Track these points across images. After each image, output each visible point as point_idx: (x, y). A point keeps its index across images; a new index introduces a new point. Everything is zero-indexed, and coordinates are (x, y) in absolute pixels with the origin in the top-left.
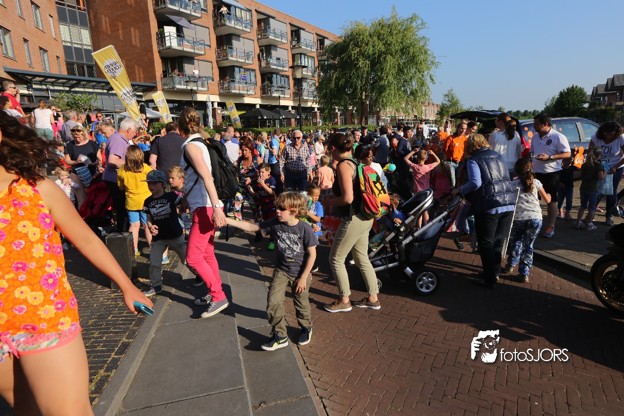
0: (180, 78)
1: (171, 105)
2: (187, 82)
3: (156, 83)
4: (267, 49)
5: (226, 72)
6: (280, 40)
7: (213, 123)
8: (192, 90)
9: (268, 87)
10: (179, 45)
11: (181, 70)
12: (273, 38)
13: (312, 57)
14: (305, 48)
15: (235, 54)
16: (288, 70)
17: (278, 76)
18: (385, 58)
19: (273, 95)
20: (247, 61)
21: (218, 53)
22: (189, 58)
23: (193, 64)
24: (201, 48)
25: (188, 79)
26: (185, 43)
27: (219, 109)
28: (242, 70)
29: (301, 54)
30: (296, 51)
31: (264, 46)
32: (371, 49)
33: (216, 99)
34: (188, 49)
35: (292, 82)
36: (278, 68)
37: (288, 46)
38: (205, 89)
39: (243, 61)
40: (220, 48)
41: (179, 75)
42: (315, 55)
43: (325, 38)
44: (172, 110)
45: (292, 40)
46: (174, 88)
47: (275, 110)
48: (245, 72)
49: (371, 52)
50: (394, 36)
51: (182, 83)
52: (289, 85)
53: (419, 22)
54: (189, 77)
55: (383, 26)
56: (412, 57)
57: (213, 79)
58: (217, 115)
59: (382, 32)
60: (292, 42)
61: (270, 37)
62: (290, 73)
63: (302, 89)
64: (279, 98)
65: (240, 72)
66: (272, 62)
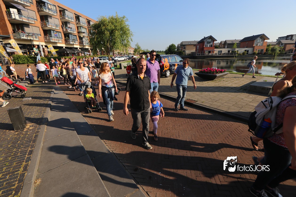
0: (23, 34)
1: (20, 46)
2: (28, 36)
3: (9, 35)
4: (65, 24)
5: (47, 32)
6: (71, 20)
7: (44, 54)
8: (31, 40)
9: (68, 40)
10: (20, 18)
11: (23, 30)
12: (68, 19)
13: (86, 28)
14: (82, 24)
15: (50, 24)
16: (76, 33)
18: (115, 31)
19: (71, 43)
20: (57, 28)
21: (42, 23)
22: (27, 25)
23: (29, 27)
24: (32, 20)
25: (27, 34)
26: (23, 17)
27: (46, 48)
29: (81, 27)
30: (78, 25)
31: (64, 22)
32: (109, 27)
33: (44, 44)
34: (25, 20)
35: (78, 38)
36: (72, 32)
37: (75, 23)
38: (37, 39)
39: (55, 28)
40: (42, 21)
41: (22, 32)
42: (87, 27)
43: (90, 21)
44: (20, 48)
45: (76, 20)
46: (20, 38)
47: (72, 49)
48: (56, 32)
49: (109, 29)
50: (117, 23)
51: (25, 36)
52: (77, 39)
53: (126, 19)
54: (28, 33)
55: (113, 19)
56: (124, 32)
57: (41, 36)
58: (45, 51)
59: (113, 21)
60: (76, 21)
61: (66, 18)
62: (77, 34)
63: (82, 41)
64: (73, 44)
65: (54, 33)
66: (68, 29)
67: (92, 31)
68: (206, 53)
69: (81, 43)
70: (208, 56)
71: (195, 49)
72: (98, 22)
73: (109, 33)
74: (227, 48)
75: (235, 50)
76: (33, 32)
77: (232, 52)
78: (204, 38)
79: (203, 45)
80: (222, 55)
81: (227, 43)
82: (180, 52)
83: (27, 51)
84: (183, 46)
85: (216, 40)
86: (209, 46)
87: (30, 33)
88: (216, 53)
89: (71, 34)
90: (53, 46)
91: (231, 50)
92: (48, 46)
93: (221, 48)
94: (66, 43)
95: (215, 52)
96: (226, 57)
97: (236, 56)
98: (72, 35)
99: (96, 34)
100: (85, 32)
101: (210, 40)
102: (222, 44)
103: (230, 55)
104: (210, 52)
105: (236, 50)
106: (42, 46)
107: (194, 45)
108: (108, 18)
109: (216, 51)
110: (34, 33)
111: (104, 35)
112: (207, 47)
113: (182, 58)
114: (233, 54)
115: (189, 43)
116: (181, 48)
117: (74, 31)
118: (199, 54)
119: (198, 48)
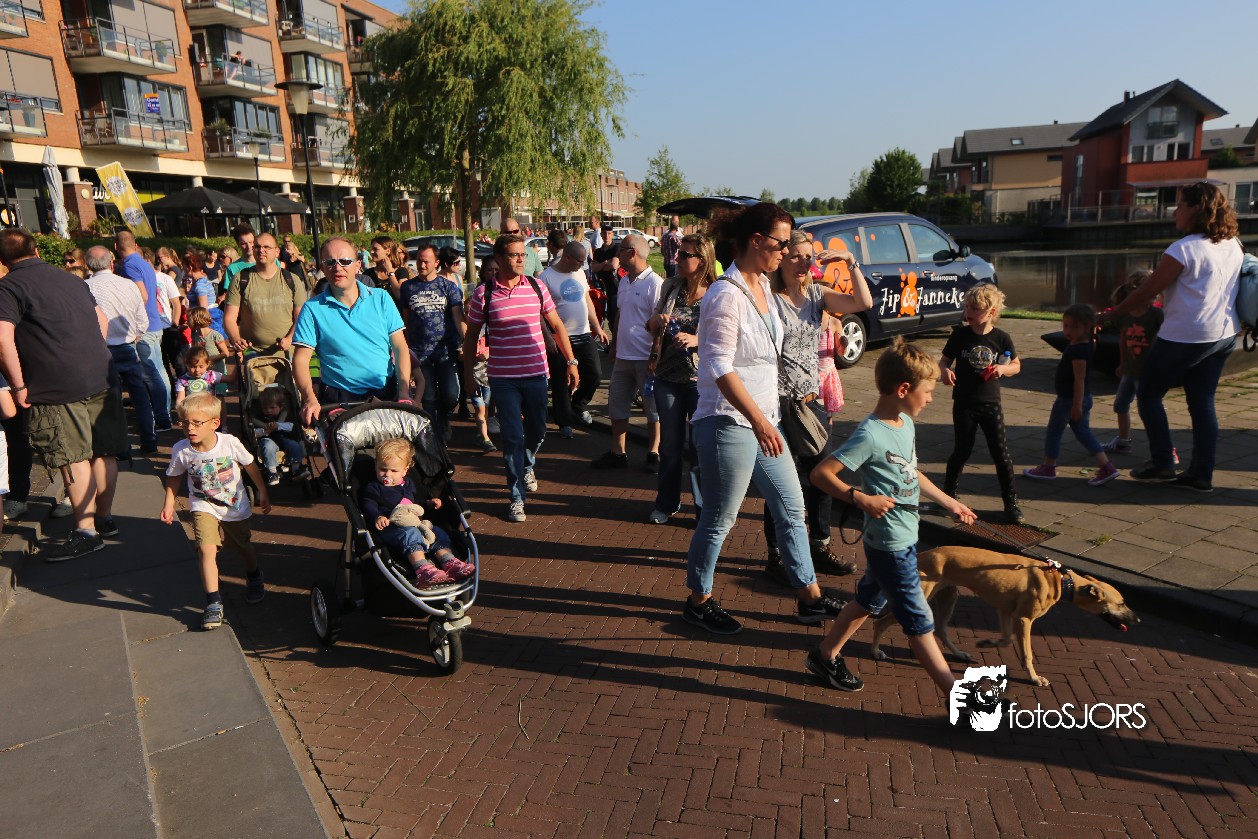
4: (212, 36)
5: (99, 90)
6: (248, 15)
7: (70, 222)
9: (224, 133)
12: (228, 8)
13: (337, 63)
14: (317, 39)
15: (120, 41)
16: (273, 91)
18: (508, 72)
19: (239, 154)
20: (158, 64)
21: (69, 36)
24: (14, 17)
27: (87, 188)
28: (146, 86)
29: (306, 54)
30: (292, 46)
31: (205, 27)
32: (475, 50)
33: (74, 159)
35: (287, 124)
36: (249, 86)
37: (271, 33)
38: (37, 131)
39: (147, 62)
40: (74, 23)
42: (342, 58)
43: (365, 18)
45: (282, 17)
47: (245, 192)
48: (155, 92)
52: (279, 129)
58: (80, 204)
60: (278, 23)
62: (278, 98)
63: (314, 141)
64: (255, 162)
65: (140, 91)
66: (231, 71)
67: (371, 78)
68: (1146, 203)
70: (1156, 220)
71: (1058, 181)
72: (408, 23)
78: (1121, 99)
79: (1121, 151)
82: (954, 203)
84: (974, 158)
85: (1219, 112)
86: (1160, 152)
89: (246, 101)
90: (130, 175)
92: (99, 169)
94: (213, 154)
98: (250, 107)
99: (395, 98)
101: (1171, 115)
104: (1167, 196)
106: (62, 169)
107: (1053, 154)
110: (23, 91)
111: (442, 99)
112: (1150, 161)
115: (1015, 142)
116: (959, 176)
117: (262, 83)
118: (1085, 210)
119: (1080, 174)
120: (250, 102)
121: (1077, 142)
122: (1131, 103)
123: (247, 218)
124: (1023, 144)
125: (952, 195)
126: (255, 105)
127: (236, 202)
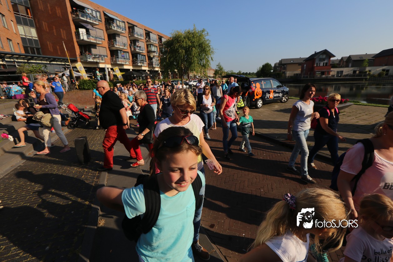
0: (90, 56)
1: (86, 69)
2: (94, 58)
3: (77, 58)
4: (134, 42)
5: (114, 53)
6: (140, 38)
7: (109, 78)
8: (97, 62)
9: (136, 61)
10: (88, 38)
11: (90, 52)
12: (137, 36)
14: (153, 42)
15: (118, 44)
16: (145, 52)
17: (140, 55)
18: (192, 49)
19: (138, 65)
21: (109, 43)
22: (94, 46)
23: (96, 48)
24: (100, 40)
26: (91, 37)
27: (112, 72)
28: (122, 52)
29: (151, 45)
30: (148, 43)
31: (133, 40)
32: (185, 44)
33: (109, 66)
34: (93, 41)
35: (147, 58)
36: (140, 51)
37: (144, 41)
38: (103, 61)
39: (122, 47)
40: (110, 41)
41: (89, 54)
42: (157, 45)
43: (162, 37)
44: (86, 71)
45: (146, 37)
46: (87, 61)
47: (140, 72)
49: (185, 45)
50: (195, 39)
51: (91, 58)
52: (146, 60)
53: (206, 32)
54: (94, 55)
55: (190, 33)
56: (203, 49)
57: (107, 57)
58: (111, 75)
59: (190, 36)
60: (146, 39)
61: (135, 36)
62: (146, 54)
63: (152, 62)
64: (141, 66)
65: (121, 53)
66: (137, 48)
67: (163, 49)
68: (318, 75)
69: (150, 64)
70: (320, 78)
71: (300, 70)
72: (172, 39)
73: (184, 51)
74: (352, 67)
75: (365, 69)
76: (99, 54)
77: (360, 72)
78: (314, 53)
79: (314, 64)
80: (343, 77)
81: (351, 59)
82: (278, 74)
83: (93, 75)
84: (283, 65)
85: (334, 56)
86: (322, 64)
87: (96, 55)
88: (334, 74)
90: (119, 69)
91: (358, 69)
92: (114, 68)
93: (341, 67)
94: (134, 65)
95: (332, 73)
96: (349, 81)
97: (366, 79)
99: (169, 53)
100: (155, 51)
101: (324, 56)
102: (343, 61)
103: (356, 77)
104: (323, 73)
105: (368, 69)
106: (108, 68)
107: (299, 64)
108: (183, 33)
109: (334, 72)
110: (101, 54)
111: (178, 54)
112: (319, 66)
113: (281, 82)
114: (361, 76)
115: (292, 61)
116: (280, 68)
117: (143, 51)
118: (306, 76)
119: (305, 68)
120: (140, 54)
121: (304, 62)
122: (316, 54)
123: (139, 77)
124: (293, 62)
125: (278, 72)
126: (141, 55)
127: (138, 74)
